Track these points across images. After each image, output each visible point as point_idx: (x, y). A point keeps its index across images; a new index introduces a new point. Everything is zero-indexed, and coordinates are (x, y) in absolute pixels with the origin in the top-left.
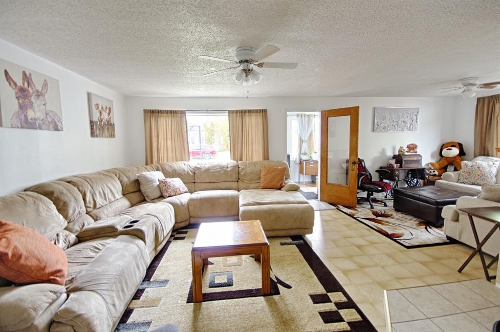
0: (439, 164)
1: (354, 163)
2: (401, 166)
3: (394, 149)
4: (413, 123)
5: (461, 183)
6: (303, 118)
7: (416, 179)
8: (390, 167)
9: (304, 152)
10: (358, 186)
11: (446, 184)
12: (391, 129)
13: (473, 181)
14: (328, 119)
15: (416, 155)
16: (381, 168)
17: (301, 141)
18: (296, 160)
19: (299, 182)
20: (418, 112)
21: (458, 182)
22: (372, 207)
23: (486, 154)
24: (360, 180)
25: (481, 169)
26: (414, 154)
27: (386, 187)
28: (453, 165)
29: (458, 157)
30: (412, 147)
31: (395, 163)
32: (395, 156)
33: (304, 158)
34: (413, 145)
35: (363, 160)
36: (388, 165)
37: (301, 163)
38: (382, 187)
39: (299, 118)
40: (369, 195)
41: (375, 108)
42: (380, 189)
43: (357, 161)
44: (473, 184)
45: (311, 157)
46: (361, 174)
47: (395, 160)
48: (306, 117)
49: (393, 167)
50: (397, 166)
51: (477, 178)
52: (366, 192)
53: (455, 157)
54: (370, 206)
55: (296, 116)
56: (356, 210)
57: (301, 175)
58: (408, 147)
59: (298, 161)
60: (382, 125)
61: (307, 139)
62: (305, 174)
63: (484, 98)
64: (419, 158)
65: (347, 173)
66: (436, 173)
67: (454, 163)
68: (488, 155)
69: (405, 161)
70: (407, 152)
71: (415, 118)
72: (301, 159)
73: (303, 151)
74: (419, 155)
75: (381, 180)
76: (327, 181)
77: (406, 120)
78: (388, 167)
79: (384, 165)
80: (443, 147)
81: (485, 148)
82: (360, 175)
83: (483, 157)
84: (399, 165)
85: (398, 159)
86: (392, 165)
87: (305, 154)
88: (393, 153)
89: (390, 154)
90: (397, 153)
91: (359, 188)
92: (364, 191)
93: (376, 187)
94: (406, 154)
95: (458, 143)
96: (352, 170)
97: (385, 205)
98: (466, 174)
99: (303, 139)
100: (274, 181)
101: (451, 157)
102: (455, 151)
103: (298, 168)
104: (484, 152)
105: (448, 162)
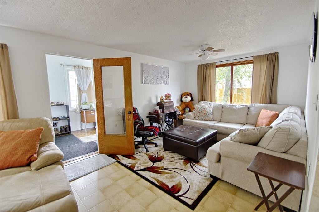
0: (181, 107)
1: (130, 113)
2: (163, 112)
3: (157, 97)
4: (167, 78)
5: (196, 120)
6: (81, 70)
7: (171, 120)
8: (156, 112)
9: (84, 102)
10: (135, 133)
11: (190, 122)
12: (154, 82)
13: (202, 118)
14: (101, 68)
15: (171, 102)
16: (150, 113)
17: (80, 91)
18: (76, 110)
19: (81, 130)
20: (169, 71)
21: (194, 119)
22: (147, 151)
23: (204, 100)
24: (136, 128)
25: (205, 109)
26: (169, 101)
27: (156, 131)
28: (188, 107)
29: (190, 102)
30: (168, 96)
31: (159, 109)
32: (158, 103)
33: (84, 107)
34: (168, 94)
35: (136, 108)
36: (155, 111)
37: (81, 112)
38: (154, 132)
39: (77, 69)
40: (143, 139)
41: (142, 64)
42: (152, 133)
43: (132, 111)
44: (202, 120)
45: (91, 106)
46: (137, 122)
47: (159, 107)
48: (84, 70)
49: (158, 112)
50: (161, 111)
51: (204, 116)
52: (141, 137)
53: (189, 102)
54: (145, 150)
55: (73, 67)
56: (135, 158)
57: (83, 123)
58: (166, 96)
59: (78, 110)
60: (148, 79)
61: (86, 89)
62: (86, 123)
63: (201, 65)
64: (173, 104)
65: (124, 120)
66: (181, 113)
67: (189, 106)
68: (205, 101)
69: (165, 107)
70: (165, 100)
71: (167, 75)
72: (81, 109)
73: (83, 100)
74: (172, 102)
75: (151, 124)
76: (105, 132)
77: (163, 76)
78: (154, 112)
79: (151, 111)
80: (182, 96)
81: (203, 96)
82: (135, 124)
83: (203, 102)
84: (162, 110)
85: (161, 105)
86: (157, 110)
87: (85, 103)
88: (157, 101)
89: (154, 102)
90: (159, 101)
91: (135, 135)
92: (139, 137)
93: (149, 132)
94: (165, 101)
95: (190, 93)
96: (129, 120)
97: (156, 146)
98: (198, 114)
99: (82, 89)
100: (16, 154)
101: (187, 102)
102: (189, 98)
103: (79, 116)
104: (203, 99)
105: (186, 105)
